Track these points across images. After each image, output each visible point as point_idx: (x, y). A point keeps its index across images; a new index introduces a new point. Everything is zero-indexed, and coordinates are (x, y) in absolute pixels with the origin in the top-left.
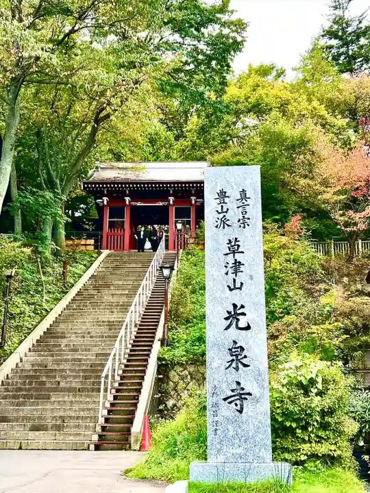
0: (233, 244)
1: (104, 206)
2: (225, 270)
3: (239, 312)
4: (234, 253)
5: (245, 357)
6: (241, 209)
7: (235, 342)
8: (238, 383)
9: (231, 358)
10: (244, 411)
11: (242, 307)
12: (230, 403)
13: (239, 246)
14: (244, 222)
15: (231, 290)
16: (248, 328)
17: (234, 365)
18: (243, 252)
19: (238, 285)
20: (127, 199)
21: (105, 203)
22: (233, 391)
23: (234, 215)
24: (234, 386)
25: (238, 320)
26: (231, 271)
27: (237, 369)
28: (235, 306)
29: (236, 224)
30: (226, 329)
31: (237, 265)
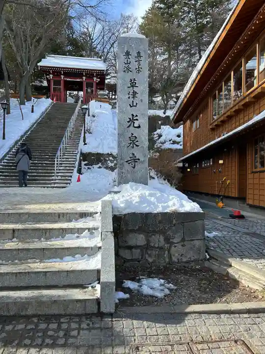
0: (133, 81)
1: (51, 79)
2: (128, 96)
3: (135, 118)
4: (133, 86)
5: (137, 141)
6: (137, 63)
7: (132, 134)
8: (133, 154)
9: (130, 142)
10: (136, 167)
11: (137, 116)
12: (129, 163)
13: (136, 83)
14: (139, 70)
15: (131, 107)
16: (139, 127)
17: (131, 145)
18: (137, 87)
19: (135, 104)
20: (62, 76)
21: (51, 77)
22: (130, 158)
23: (134, 65)
24: (131, 156)
25: (134, 123)
26: (131, 96)
27: (133, 147)
28: (133, 115)
29: (135, 71)
30: (128, 127)
31: (135, 93)
